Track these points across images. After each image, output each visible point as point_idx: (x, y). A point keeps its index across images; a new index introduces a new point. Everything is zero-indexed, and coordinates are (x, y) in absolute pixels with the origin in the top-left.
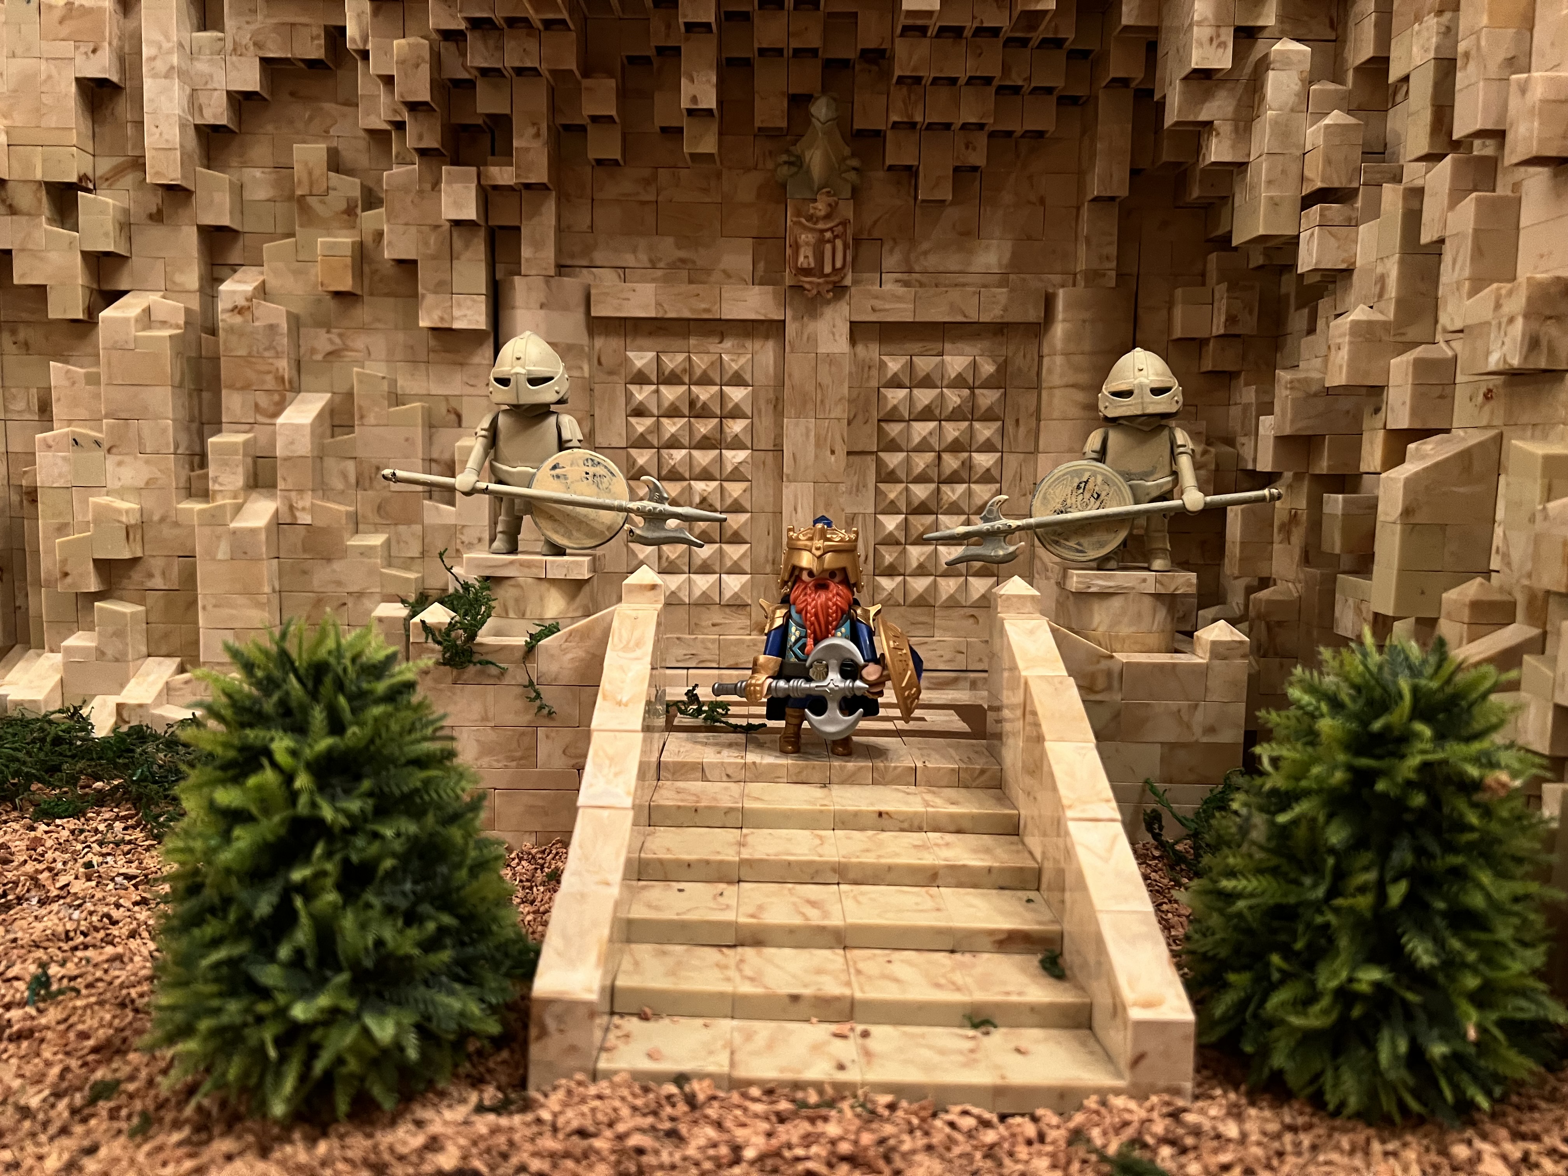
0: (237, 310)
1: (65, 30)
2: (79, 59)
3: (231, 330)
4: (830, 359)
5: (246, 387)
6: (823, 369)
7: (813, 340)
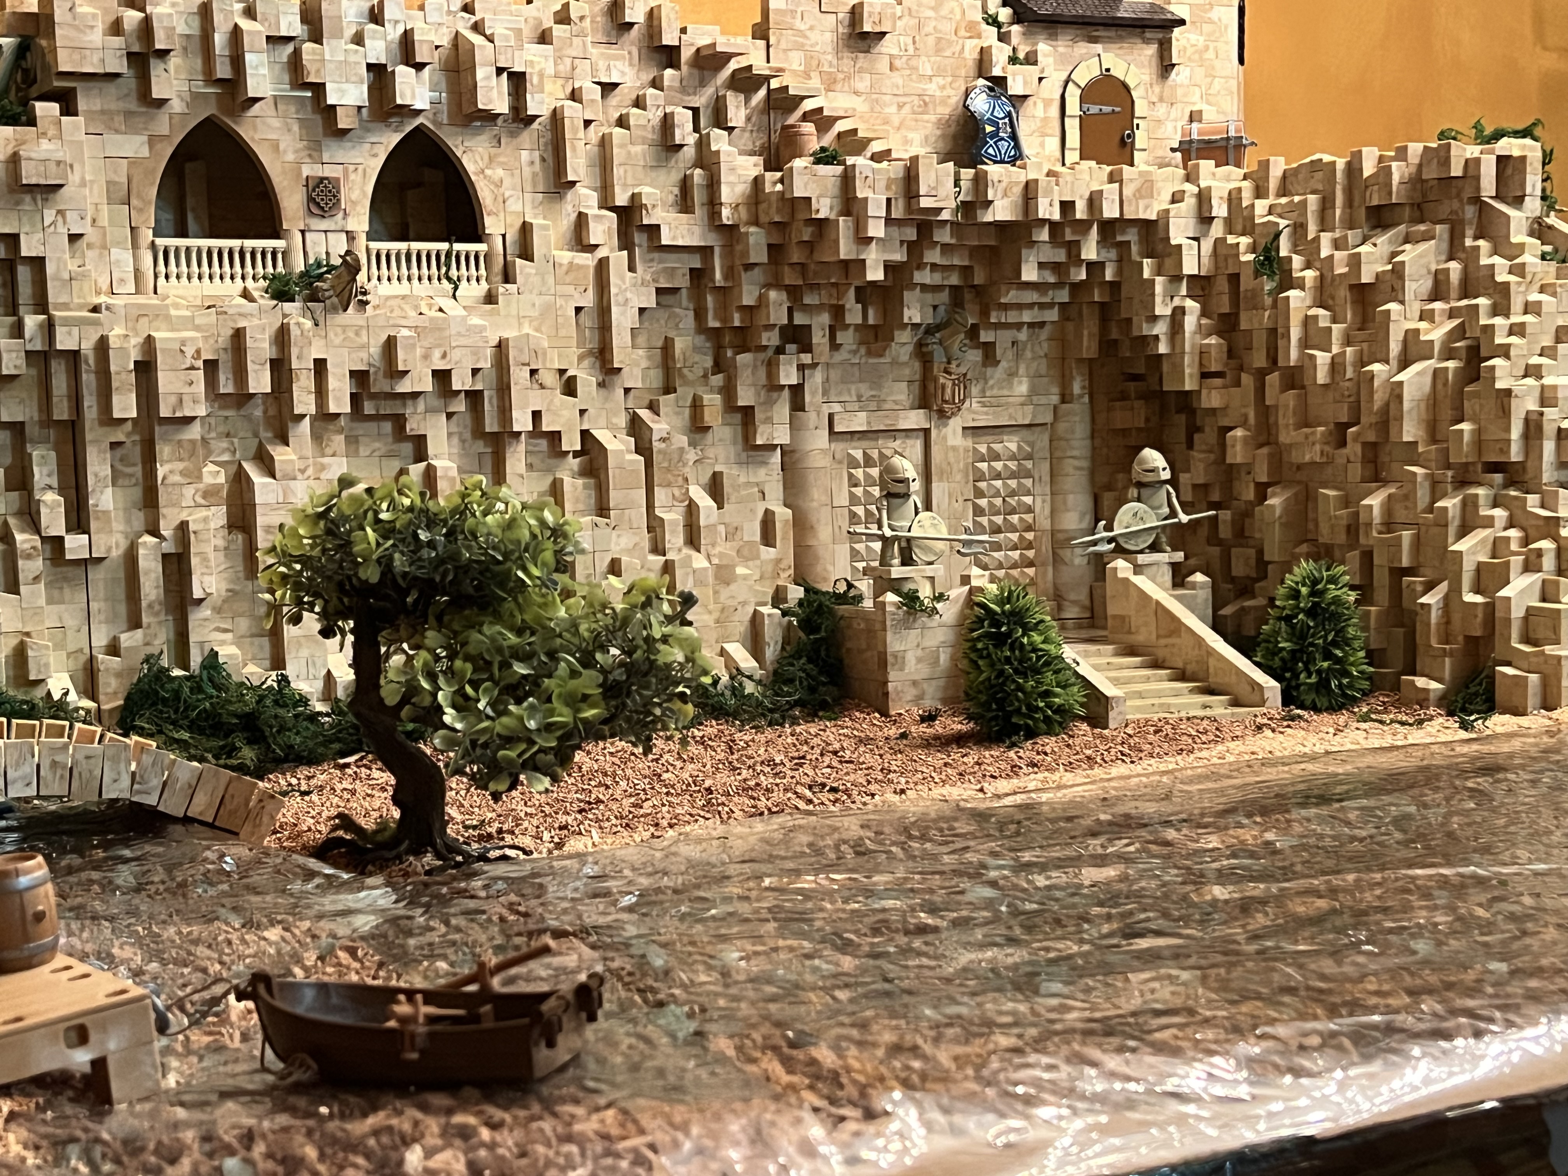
0: (663, 440)
1: (568, 279)
2: (577, 295)
3: (660, 451)
4: (954, 449)
5: (669, 485)
6: (951, 454)
7: (945, 438)
